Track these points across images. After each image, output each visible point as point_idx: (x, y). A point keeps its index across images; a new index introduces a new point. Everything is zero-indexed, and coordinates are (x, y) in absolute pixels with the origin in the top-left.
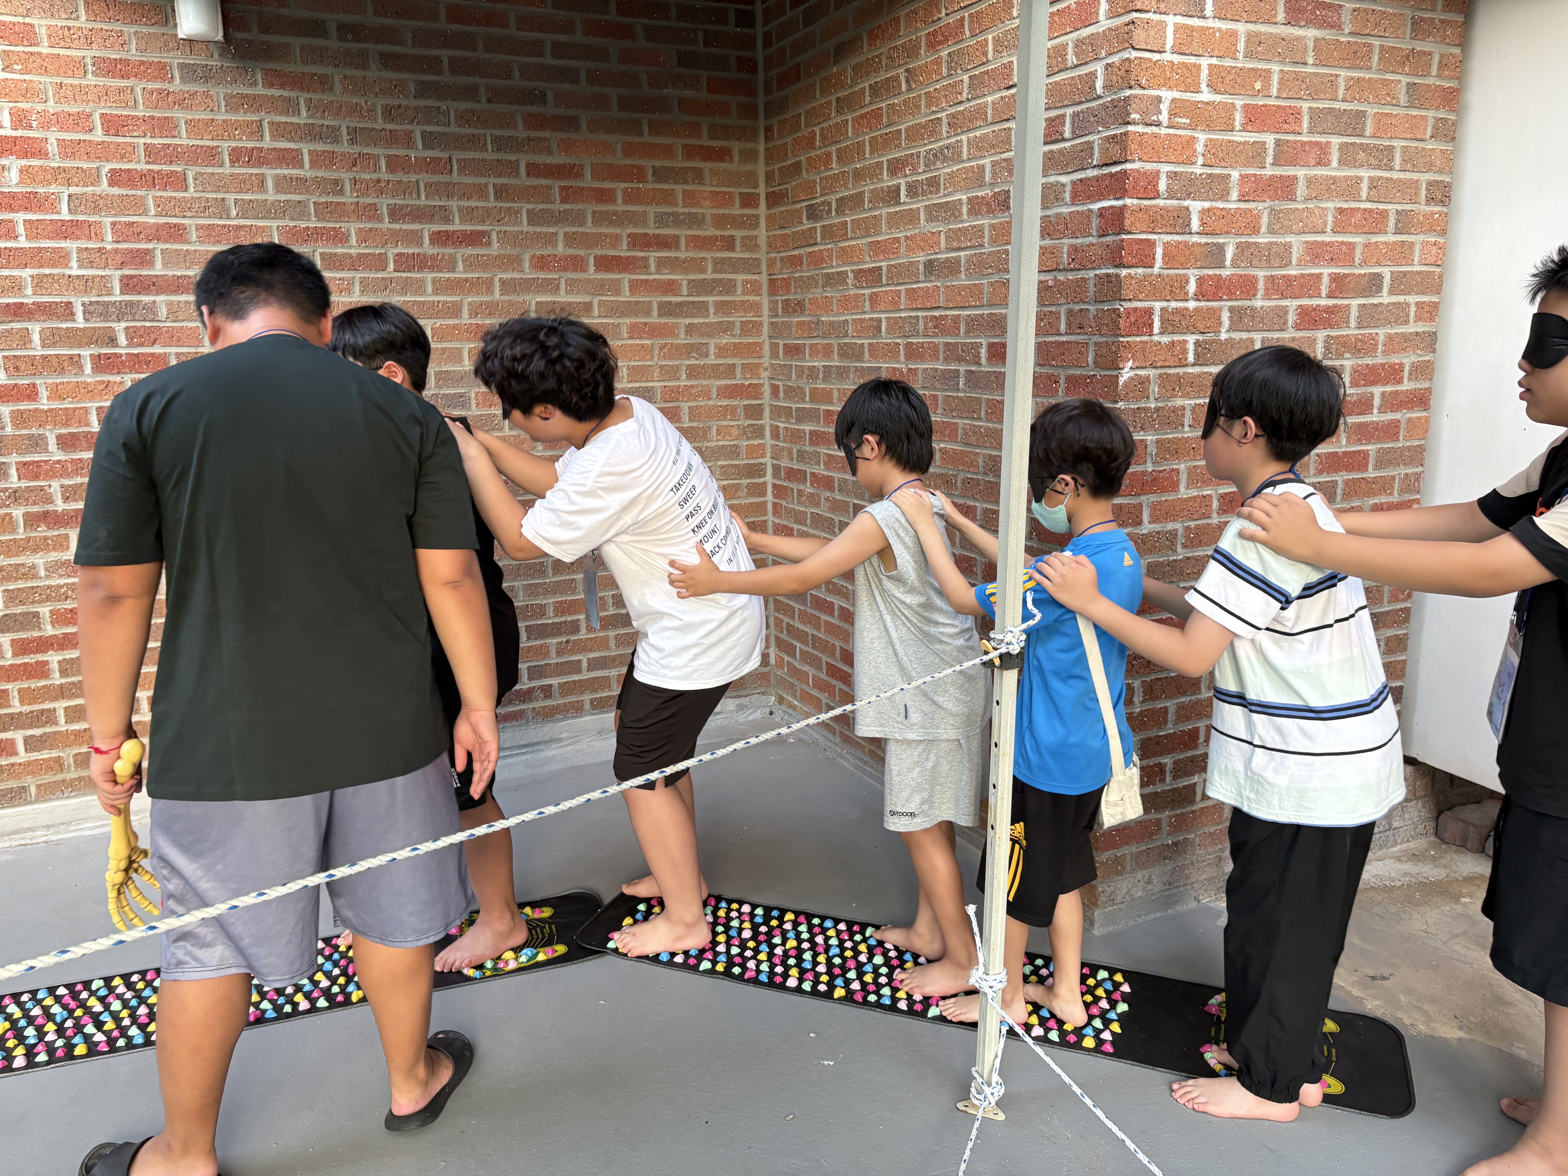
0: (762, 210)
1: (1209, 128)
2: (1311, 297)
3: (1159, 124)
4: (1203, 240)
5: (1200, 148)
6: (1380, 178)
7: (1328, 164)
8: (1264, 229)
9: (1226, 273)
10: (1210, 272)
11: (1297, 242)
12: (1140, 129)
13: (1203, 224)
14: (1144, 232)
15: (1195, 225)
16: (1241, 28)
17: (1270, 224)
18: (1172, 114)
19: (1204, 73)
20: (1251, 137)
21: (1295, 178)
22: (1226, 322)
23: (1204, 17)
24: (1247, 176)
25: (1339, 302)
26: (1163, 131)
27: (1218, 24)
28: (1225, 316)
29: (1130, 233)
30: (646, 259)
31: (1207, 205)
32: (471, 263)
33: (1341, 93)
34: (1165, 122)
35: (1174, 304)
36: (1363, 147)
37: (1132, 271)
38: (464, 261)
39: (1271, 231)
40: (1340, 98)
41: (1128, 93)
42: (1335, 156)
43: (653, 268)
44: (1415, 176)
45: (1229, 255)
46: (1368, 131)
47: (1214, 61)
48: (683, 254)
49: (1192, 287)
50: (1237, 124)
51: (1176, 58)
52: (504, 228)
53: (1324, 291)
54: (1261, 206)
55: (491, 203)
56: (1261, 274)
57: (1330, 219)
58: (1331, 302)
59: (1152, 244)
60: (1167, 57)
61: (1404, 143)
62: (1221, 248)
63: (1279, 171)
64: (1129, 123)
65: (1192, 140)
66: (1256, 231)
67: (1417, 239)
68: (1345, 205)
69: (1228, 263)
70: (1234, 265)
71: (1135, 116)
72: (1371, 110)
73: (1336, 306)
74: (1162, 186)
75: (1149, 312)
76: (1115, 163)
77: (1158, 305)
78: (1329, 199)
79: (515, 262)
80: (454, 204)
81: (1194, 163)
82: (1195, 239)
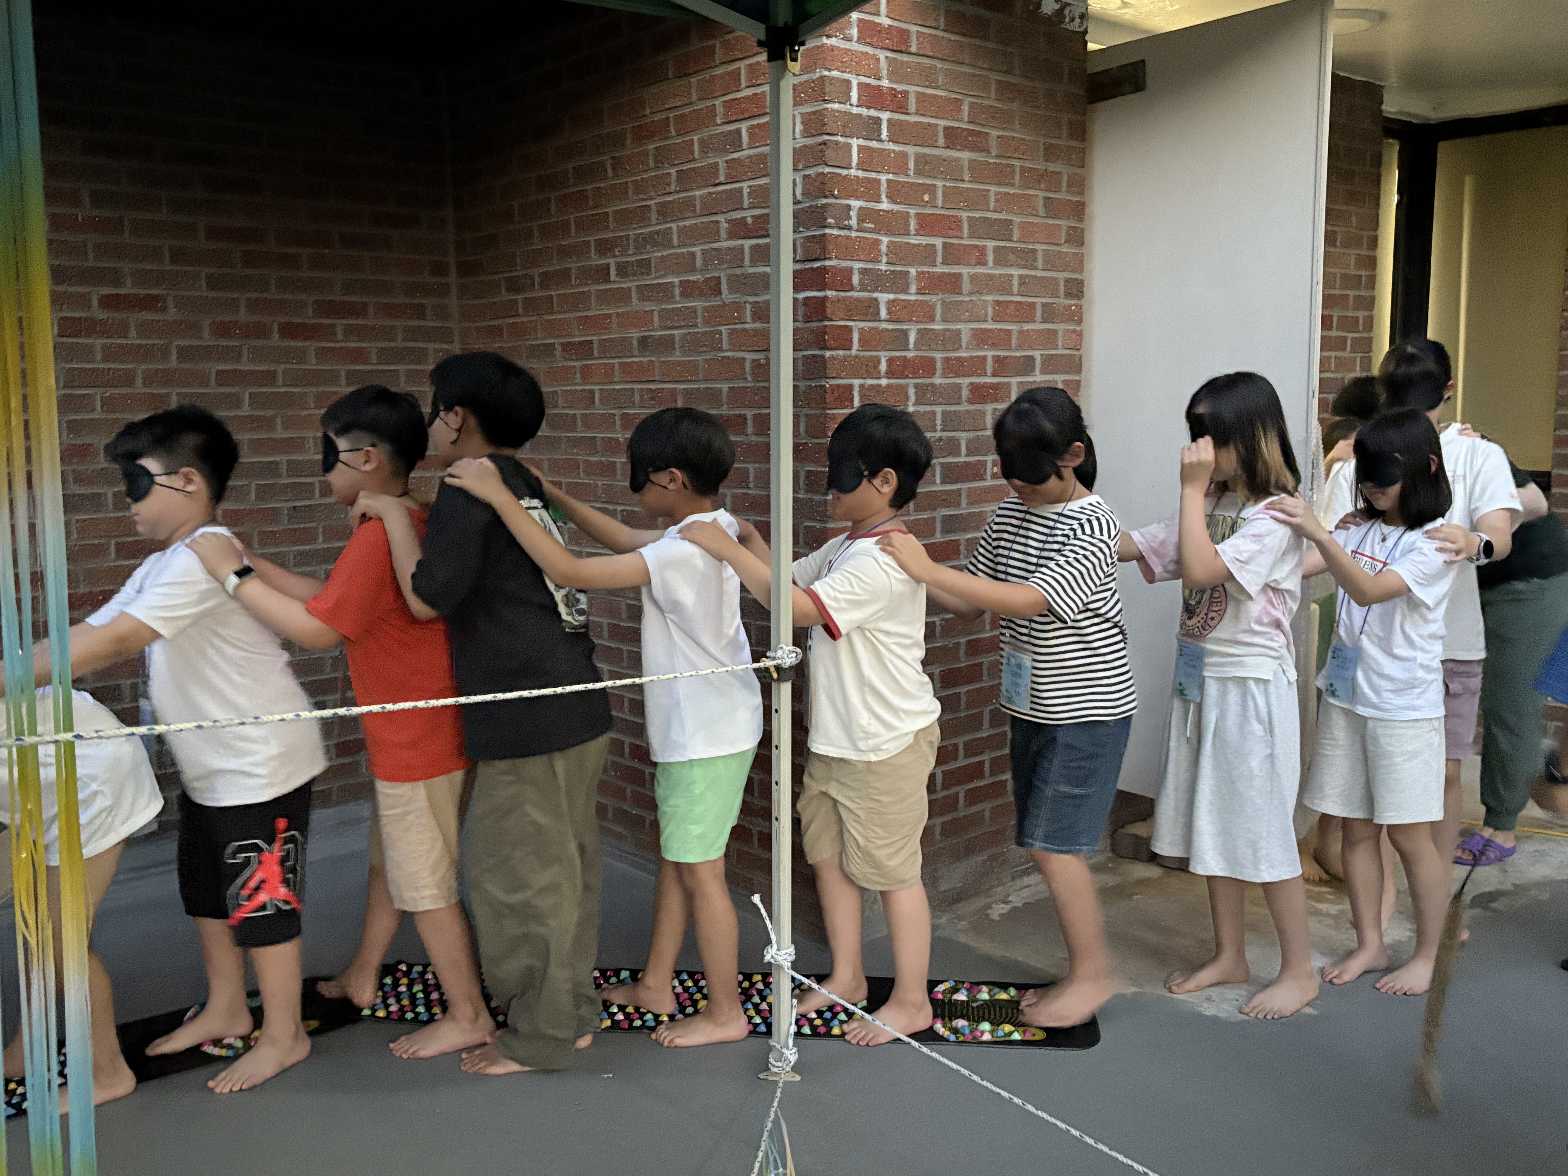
0: (453, 279)
1: (889, 233)
2: (979, 375)
3: (850, 228)
4: (891, 326)
5: (884, 248)
6: (1027, 276)
7: (985, 264)
8: (938, 318)
9: (910, 355)
10: (898, 354)
11: (965, 329)
12: (835, 232)
13: (889, 313)
14: (843, 319)
15: (883, 313)
16: (911, 150)
17: (943, 313)
18: (860, 220)
19: (884, 187)
20: (924, 240)
21: (960, 275)
22: (912, 398)
23: (881, 141)
24: (923, 273)
25: (1002, 380)
26: (854, 234)
27: (891, 146)
28: (912, 392)
29: (831, 320)
30: (333, 326)
31: (892, 296)
32: (144, 329)
33: (992, 205)
34: (855, 226)
35: (870, 382)
36: (1013, 250)
37: (834, 353)
38: (137, 327)
39: (944, 320)
40: (992, 208)
41: (824, 201)
42: (990, 257)
43: (340, 336)
44: (1054, 274)
45: (912, 339)
46: (1015, 237)
47: (891, 176)
48: (369, 322)
49: (883, 367)
50: (912, 228)
51: (861, 174)
52: (180, 293)
53: (989, 370)
54: (934, 298)
55: (167, 266)
56: (938, 356)
57: (990, 310)
58: (995, 380)
59: (849, 329)
60: (853, 172)
61: (1044, 247)
62: (905, 333)
63: (946, 269)
64: (826, 227)
65: (877, 242)
66: (932, 319)
67: (1061, 327)
68: (1001, 298)
69: (911, 346)
70: (917, 348)
71: (830, 221)
72: (1017, 219)
73: (999, 383)
74: (856, 279)
75: (850, 387)
76: (816, 260)
77: (856, 382)
78: (988, 294)
79: (194, 329)
80: (126, 267)
81: (880, 261)
82: (884, 325)
